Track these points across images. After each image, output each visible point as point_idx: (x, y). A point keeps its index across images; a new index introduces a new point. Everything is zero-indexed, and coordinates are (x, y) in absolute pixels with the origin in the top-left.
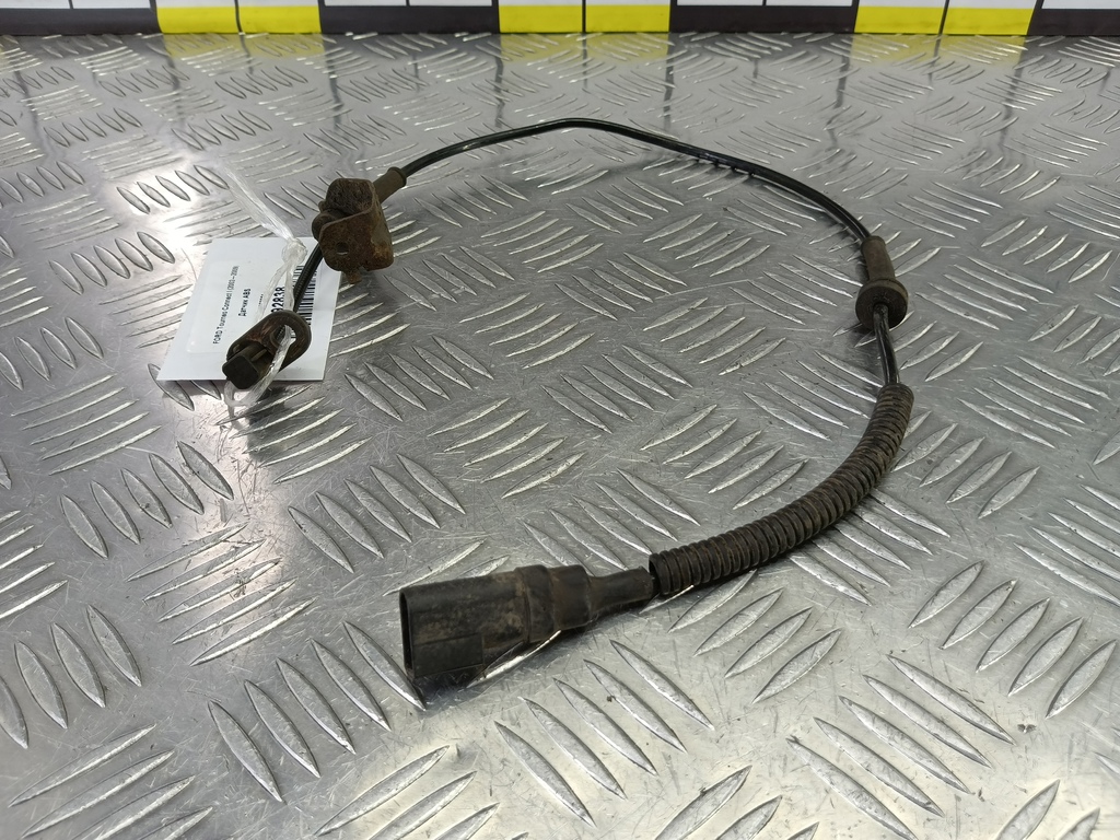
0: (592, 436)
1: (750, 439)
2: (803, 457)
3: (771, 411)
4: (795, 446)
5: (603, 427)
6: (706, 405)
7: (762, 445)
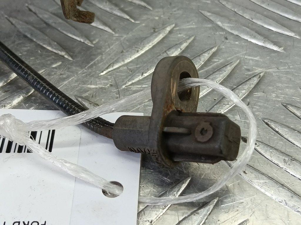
0: (52, 63)
1: (206, 56)
2: (258, 70)
3: (226, 26)
4: (252, 59)
5: (63, 53)
6: (164, 25)
7: (218, 61)
